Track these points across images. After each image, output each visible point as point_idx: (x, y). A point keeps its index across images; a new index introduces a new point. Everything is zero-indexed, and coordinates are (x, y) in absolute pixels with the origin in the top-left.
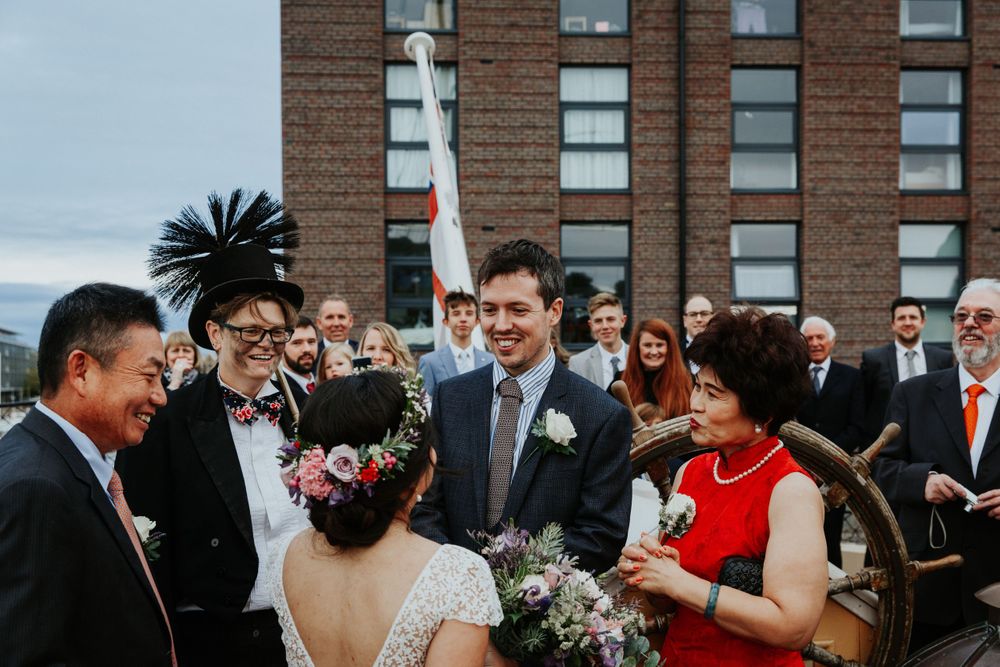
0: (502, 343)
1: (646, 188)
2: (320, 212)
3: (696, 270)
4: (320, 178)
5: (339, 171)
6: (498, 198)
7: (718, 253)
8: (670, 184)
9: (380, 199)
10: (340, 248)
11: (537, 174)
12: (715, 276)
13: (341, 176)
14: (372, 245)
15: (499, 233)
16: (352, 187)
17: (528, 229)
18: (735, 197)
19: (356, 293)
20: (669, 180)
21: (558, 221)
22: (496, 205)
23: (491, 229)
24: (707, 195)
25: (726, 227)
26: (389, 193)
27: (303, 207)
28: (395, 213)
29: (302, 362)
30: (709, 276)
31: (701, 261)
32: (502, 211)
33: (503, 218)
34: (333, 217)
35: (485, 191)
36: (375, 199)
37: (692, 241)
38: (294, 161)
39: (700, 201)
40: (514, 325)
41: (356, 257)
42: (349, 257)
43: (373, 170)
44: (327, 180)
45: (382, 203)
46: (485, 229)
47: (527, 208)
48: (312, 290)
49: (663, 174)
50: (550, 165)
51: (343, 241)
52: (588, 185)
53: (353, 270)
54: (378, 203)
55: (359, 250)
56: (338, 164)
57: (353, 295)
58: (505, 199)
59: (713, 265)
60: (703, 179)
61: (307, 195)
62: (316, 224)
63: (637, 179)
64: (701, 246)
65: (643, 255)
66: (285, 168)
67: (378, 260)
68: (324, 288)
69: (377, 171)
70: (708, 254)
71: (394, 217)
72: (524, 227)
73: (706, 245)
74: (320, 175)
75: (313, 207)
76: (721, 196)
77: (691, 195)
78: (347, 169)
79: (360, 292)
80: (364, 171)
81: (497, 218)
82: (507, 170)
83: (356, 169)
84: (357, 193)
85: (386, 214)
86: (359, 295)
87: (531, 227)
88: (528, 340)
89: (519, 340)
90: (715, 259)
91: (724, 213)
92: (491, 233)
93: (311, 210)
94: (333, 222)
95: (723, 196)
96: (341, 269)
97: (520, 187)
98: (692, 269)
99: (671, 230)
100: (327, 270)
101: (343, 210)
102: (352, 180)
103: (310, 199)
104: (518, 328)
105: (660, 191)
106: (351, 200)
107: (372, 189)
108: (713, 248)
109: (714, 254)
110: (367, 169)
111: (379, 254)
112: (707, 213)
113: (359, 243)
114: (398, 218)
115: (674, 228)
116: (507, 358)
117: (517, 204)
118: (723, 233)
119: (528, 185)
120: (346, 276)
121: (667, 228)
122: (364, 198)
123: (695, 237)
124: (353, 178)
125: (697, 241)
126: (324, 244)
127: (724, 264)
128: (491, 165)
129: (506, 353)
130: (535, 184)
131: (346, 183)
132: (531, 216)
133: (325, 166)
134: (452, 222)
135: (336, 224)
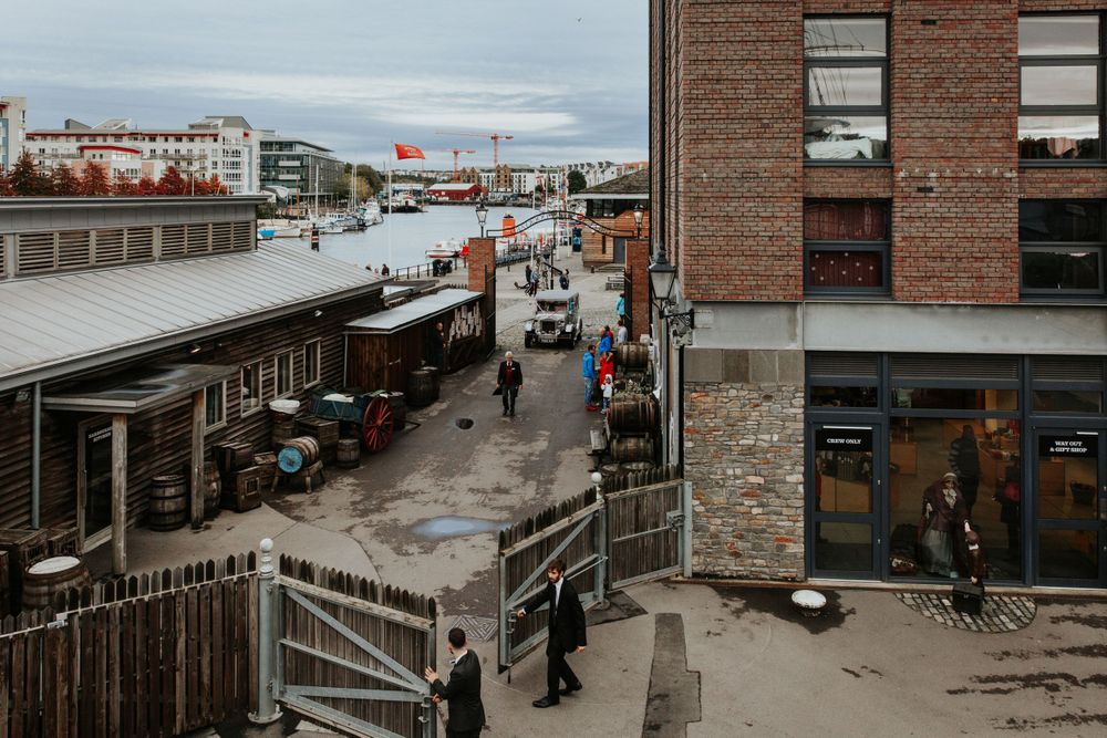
2: (727, 6)
10: (750, 47)
14: (788, 44)
15: (942, 27)
17: (978, 22)
19: (768, 99)
21: (1016, 11)
23: (934, 22)
28: (813, 6)
33: (948, 10)
34: (743, 12)
41: (769, 57)
42: (761, 57)
46: (924, 22)
48: (716, 97)
51: (755, 39)
53: (765, 72)
55: (773, 49)
57: (764, 101)
62: (723, 20)
67: (794, 61)
68: (730, 93)
71: (812, 11)
72: (972, 20)
79: (773, 98)
81: (940, 10)
85: (804, 8)
86: (772, 102)
87: (982, 21)
92: (932, 27)
93: (716, 3)
94: (743, 17)
96: (750, 72)
100: (735, 72)
101: (753, 3)
111: (795, 53)
113: (772, 41)
114: (818, 12)
120: (756, 79)
126: (731, 42)
132: (982, 6)
135: (745, 19)
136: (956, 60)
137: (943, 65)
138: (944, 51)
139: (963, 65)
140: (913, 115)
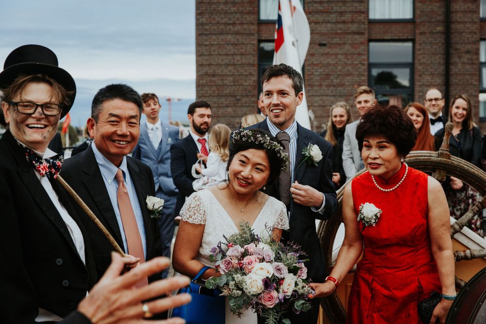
0: (275, 111)
1: (423, 19)
2: (218, 35)
3: (457, 70)
4: (218, 14)
5: (230, 10)
6: (329, 25)
7: (471, 59)
8: (440, 15)
9: (254, 28)
10: (230, 57)
11: (354, 10)
12: (469, 75)
13: (232, 13)
14: (250, 56)
15: (329, 47)
16: (238, 19)
17: (348, 45)
18: (482, 23)
19: (239, 85)
20: (440, 13)
21: (366, 39)
22: (327, 30)
23: (324, 45)
24: (464, 22)
25: (477, 43)
26: (261, 23)
27: (208, 33)
28: (264, 36)
29: (202, 127)
30: (465, 74)
31: (460, 65)
32: (331, 33)
33: (333, 38)
34: (226, 39)
35: (321, 21)
36: (252, 27)
37: (454, 52)
38: (203, 4)
39: (460, 27)
40: (281, 103)
41: (240, 63)
42: (236, 63)
43: (251, 9)
44: (223, 16)
45: (256, 30)
46: (321, 45)
47: (348, 31)
48: (213, 84)
49: (435, 9)
50: (362, 4)
51: (232, 53)
52: (387, 17)
53: (238, 72)
54: (254, 29)
55: (242, 59)
56: (230, 6)
57: (238, 87)
58: (333, 26)
59: (468, 67)
60: (462, 12)
61: (210, 25)
62: (216, 43)
63: (418, 12)
64: (460, 55)
65: (422, 61)
66: (197, 8)
67: (253, 65)
68: (220, 82)
69: (253, 10)
70: (466, 60)
71: (263, 38)
72: (345, 44)
73: (463, 55)
74: (218, 12)
75: (214, 32)
76: (473, 22)
77: (454, 22)
78: (235, 9)
79: (242, 85)
80: (246, 10)
81: (328, 38)
82: (335, 8)
83: (241, 9)
84: (241, 24)
85: (258, 36)
86: (241, 87)
87: (350, 44)
88: (287, 110)
89: (282, 110)
90: (469, 64)
91: (475, 33)
92: (323, 48)
93: (213, 34)
94: (226, 42)
95: (475, 23)
96: (230, 71)
97: (343, 18)
98: (454, 70)
99: (440, 45)
100: (222, 71)
101: (232, 34)
102: (238, 16)
103: (212, 28)
104: (283, 104)
105: (433, 20)
106: (238, 28)
107: (250, 21)
108: (468, 56)
109: (469, 60)
110: (248, 9)
111: (254, 61)
112: (464, 34)
113: (242, 54)
114: (267, 38)
115: (443, 44)
116: (277, 119)
117: (341, 29)
118: (474, 46)
119: (348, 17)
120: (233, 75)
121: (437, 44)
122: (245, 26)
123: (456, 49)
124: (238, 14)
125: (458, 52)
126: (221, 55)
127: (475, 66)
128: (325, 5)
129: (277, 116)
130: (352, 17)
131: (234, 17)
132: (350, 37)
133: (221, 7)
134: (292, 44)
135: (228, 43)
136: (336, 65)
137: (330, 68)
138: (330, 60)
139: (340, 68)
140: (315, 94)
